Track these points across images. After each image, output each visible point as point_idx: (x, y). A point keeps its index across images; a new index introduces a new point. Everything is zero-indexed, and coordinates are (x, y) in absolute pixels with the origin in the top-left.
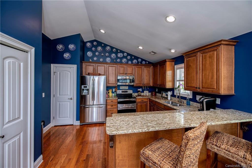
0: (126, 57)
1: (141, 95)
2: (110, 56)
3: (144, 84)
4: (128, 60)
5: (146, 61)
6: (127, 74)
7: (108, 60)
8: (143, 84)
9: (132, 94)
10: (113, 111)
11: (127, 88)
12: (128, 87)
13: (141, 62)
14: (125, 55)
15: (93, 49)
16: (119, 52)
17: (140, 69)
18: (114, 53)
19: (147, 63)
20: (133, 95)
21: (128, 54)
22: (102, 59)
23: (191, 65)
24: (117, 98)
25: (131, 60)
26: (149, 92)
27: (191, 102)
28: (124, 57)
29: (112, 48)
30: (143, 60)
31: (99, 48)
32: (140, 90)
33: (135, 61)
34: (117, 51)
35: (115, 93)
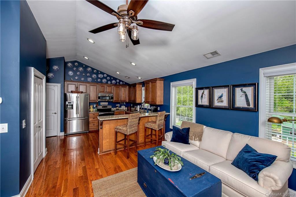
0: (106, 78)
1: (118, 109)
2: (91, 77)
4: (108, 81)
5: (123, 82)
6: (107, 92)
7: (89, 79)
8: (120, 101)
10: (94, 122)
11: (107, 104)
12: (107, 103)
13: (119, 83)
15: (75, 69)
17: (118, 88)
18: (95, 73)
20: (112, 109)
21: (108, 76)
22: (83, 79)
24: (98, 112)
25: (111, 80)
26: (125, 107)
28: (104, 78)
29: (93, 69)
30: (120, 81)
32: (118, 105)
33: (114, 82)
34: (98, 72)
35: (96, 108)
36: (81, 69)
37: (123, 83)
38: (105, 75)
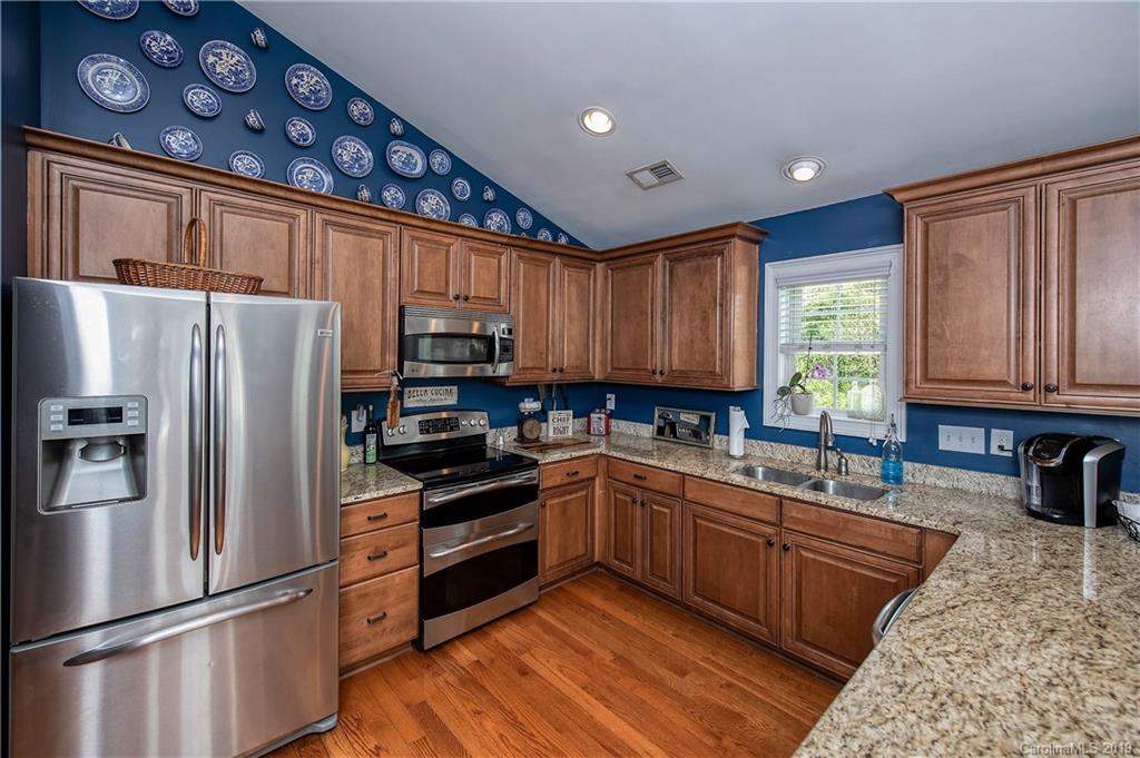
0: (443, 184)
1: (537, 440)
2: (322, 152)
3: (561, 370)
4: (458, 207)
5: (556, 231)
6: (466, 299)
7: (308, 175)
8: (554, 370)
9: (483, 437)
10: (384, 592)
11: (452, 400)
12: (455, 389)
13: (533, 231)
14: (435, 168)
15: (160, 43)
16: (396, 137)
17: (542, 273)
18: (356, 129)
19: (563, 240)
20: (489, 441)
21: (460, 168)
22: (247, 160)
23: (974, 254)
24: (419, 485)
25: (480, 209)
26: (574, 418)
27: (907, 466)
28: (430, 179)
29: (344, 90)
30: (540, 221)
31: (218, 55)
32: (529, 405)
33: (496, 220)
34: (382, 128)
35: (371, 440)
36: (226, 60)
37: (555, 239)
38: (440, 162)
